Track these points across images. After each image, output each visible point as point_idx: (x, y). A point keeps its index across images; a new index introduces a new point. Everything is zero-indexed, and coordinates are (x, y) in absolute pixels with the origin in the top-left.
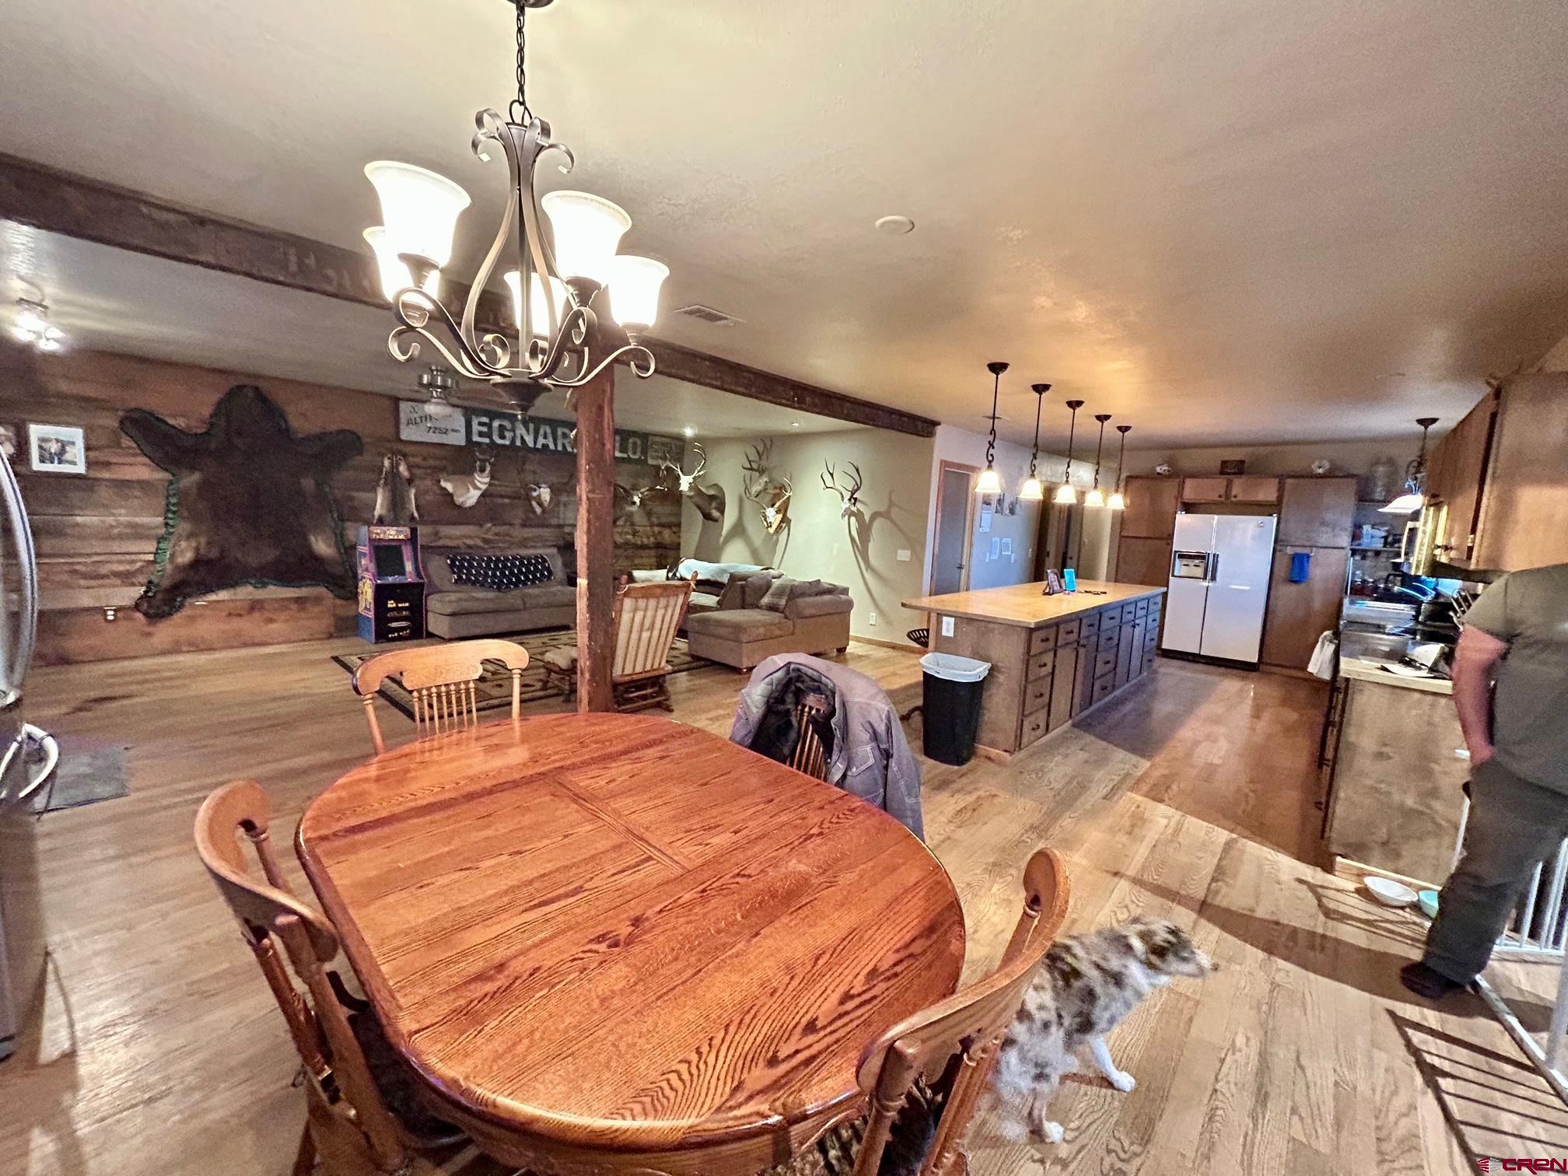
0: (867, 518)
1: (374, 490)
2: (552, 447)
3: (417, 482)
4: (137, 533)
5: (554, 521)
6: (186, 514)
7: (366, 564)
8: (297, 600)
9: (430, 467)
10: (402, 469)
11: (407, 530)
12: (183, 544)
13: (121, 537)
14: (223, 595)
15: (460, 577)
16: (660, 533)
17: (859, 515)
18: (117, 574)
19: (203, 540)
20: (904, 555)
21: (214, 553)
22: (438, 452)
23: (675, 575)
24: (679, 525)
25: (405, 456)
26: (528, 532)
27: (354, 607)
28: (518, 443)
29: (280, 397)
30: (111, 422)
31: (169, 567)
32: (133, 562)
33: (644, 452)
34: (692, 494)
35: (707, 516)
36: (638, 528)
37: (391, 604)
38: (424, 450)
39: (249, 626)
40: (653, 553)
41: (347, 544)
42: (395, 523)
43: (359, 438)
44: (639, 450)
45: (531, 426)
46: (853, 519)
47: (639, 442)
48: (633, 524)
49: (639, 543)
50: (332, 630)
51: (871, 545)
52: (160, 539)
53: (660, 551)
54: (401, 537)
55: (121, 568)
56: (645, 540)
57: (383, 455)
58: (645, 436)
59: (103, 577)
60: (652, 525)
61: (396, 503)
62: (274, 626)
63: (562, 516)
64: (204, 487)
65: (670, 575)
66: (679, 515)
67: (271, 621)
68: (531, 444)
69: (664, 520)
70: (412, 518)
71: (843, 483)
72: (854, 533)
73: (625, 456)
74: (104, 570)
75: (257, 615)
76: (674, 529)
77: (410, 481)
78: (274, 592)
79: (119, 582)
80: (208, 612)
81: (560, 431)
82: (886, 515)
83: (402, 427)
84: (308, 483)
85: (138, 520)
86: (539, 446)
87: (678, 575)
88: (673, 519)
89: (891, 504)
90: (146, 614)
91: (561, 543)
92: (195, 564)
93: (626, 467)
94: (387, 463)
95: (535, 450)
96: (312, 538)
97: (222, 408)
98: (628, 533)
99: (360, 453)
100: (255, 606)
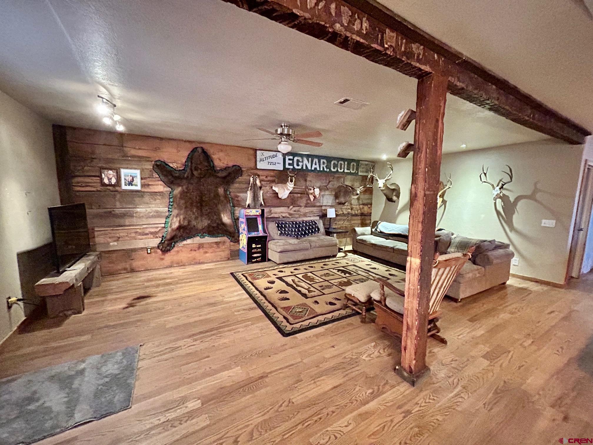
0: (512, 199)
1: (246, 192)
2: (318, 169)
3: (263, 188)
4: (158, 215)
5: (318, 204)
6: (176, 206)
7: (243, 227)
8: (217, 243)
9: (268, 181)
10: (258, 182)
11: (260, 211)
12: (175, 219)
13: (153, 217)
14: (189, 241)
15: (281, 232)
16: (363, 208)
17: (504, 198)
18: (152, 233)
19: (182, 217)
20: (548, 223)
21: (186, 223)
22: (272, 174)
23: (376, 230)
24: (371, 204)
25: (259, 176)
26: (308, 210)
27: (238, 245)
28: (304, 168)
29: (211, 151)
30: (149, 166)
31: (170, 229)
32: (157, 228)
33: (357, 169)
34: (384, 189)
35: (390, 200)
36: (353, 206)
37: (254, 246)
38: (266, 173)
39: (199, 255)
40: (359, 218)
41: (236, 218)
42: (255, 208)
43: (241, 168)
44: (355, 168)
45: (310, 159)
46: (499, 201)
47: (355, 164)
48: (351, 204)
49: (354, 213)
50: (229, 257)
51: (515, 217)
52: (167, 217)
53: (363, 217)
54: (258, 214)
55: (153, 230)
56: (356, 212)
57: (250, 176)
58: (358, 162)
59: (147, 234)
60: (359, 205)
61: (255, 197)
62: (207, 255)
63: (321, 201)
64: (182, 193)
65: (373, 230)
66: (371, 199)
67: (206, 252)
68: (310, 168)
69: (365, 202)
70: (261, 205)
71: (494, 178)
72: (500, 209)
73: (349, 171)
74: (147, 231)
75: (201, 250)
76: (369, 206)
77: (261, 188)
78: (208, 239)
79: (152, 236)
80: (183, 249)
81: (322, 161)
82: (531, 197)
83: (258, 163)
84: (221, 191)
85: (159, 209)
86: (313, 169)
87: (378, 230)
88: (369, 201)
89: (536, 191)
90: (161, 250)
91: (321, 214)
92: (180, 228)
93: (349, 177)
94: (251, 179)
95: (311, 171)
96: (222, 215)
97: (190, 158)
98: (349, 209)
99: (241, 175)
100: (200, 246)
